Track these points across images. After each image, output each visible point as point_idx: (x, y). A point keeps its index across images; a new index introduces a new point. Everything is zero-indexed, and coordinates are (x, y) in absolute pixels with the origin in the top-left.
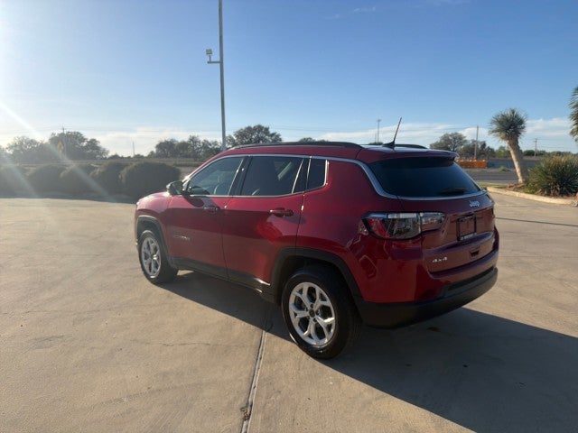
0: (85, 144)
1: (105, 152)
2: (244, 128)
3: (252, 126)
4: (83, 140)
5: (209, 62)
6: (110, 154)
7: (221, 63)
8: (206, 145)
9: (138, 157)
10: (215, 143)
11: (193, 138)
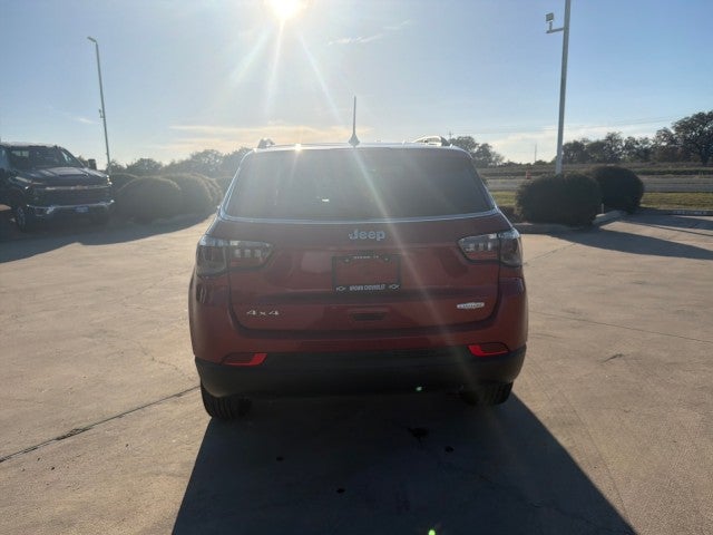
0: (476, 150)
1: (499, 158)
2: (690, 116)
3: (706, 112)
4: (474, 145)
5: (550, 31)
6: (505, 161)
7: (566, 29)
8: (630, 144)
9: (540, 163)
10: (645, 141)
11: (613, 135)
